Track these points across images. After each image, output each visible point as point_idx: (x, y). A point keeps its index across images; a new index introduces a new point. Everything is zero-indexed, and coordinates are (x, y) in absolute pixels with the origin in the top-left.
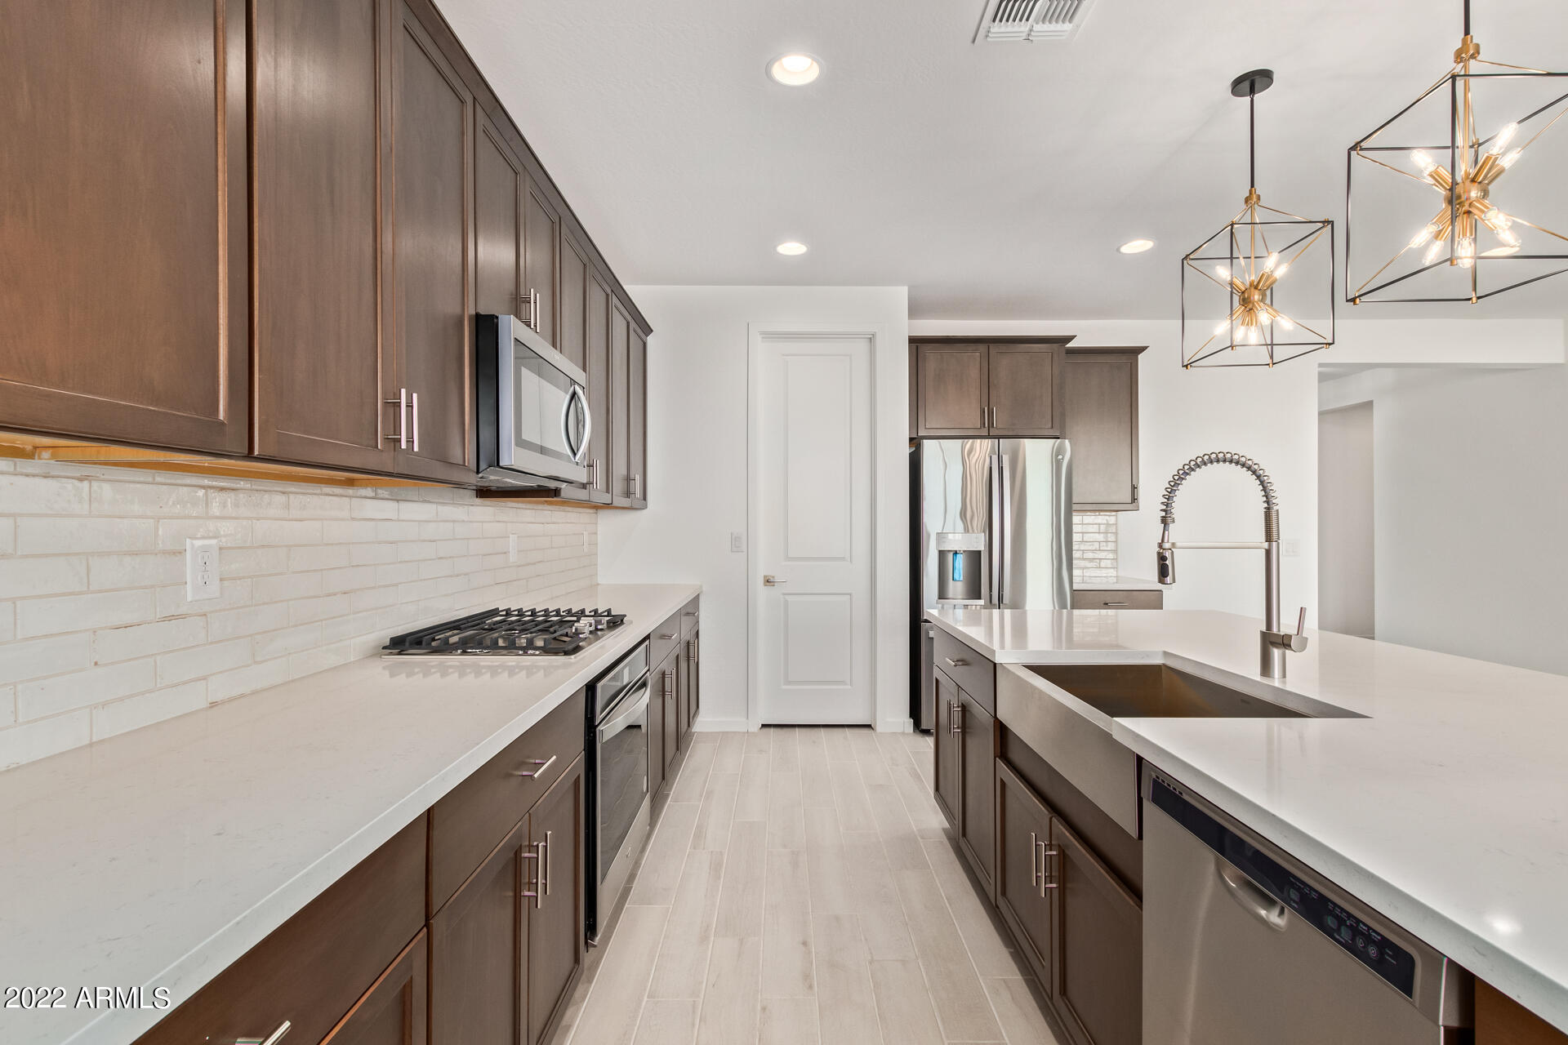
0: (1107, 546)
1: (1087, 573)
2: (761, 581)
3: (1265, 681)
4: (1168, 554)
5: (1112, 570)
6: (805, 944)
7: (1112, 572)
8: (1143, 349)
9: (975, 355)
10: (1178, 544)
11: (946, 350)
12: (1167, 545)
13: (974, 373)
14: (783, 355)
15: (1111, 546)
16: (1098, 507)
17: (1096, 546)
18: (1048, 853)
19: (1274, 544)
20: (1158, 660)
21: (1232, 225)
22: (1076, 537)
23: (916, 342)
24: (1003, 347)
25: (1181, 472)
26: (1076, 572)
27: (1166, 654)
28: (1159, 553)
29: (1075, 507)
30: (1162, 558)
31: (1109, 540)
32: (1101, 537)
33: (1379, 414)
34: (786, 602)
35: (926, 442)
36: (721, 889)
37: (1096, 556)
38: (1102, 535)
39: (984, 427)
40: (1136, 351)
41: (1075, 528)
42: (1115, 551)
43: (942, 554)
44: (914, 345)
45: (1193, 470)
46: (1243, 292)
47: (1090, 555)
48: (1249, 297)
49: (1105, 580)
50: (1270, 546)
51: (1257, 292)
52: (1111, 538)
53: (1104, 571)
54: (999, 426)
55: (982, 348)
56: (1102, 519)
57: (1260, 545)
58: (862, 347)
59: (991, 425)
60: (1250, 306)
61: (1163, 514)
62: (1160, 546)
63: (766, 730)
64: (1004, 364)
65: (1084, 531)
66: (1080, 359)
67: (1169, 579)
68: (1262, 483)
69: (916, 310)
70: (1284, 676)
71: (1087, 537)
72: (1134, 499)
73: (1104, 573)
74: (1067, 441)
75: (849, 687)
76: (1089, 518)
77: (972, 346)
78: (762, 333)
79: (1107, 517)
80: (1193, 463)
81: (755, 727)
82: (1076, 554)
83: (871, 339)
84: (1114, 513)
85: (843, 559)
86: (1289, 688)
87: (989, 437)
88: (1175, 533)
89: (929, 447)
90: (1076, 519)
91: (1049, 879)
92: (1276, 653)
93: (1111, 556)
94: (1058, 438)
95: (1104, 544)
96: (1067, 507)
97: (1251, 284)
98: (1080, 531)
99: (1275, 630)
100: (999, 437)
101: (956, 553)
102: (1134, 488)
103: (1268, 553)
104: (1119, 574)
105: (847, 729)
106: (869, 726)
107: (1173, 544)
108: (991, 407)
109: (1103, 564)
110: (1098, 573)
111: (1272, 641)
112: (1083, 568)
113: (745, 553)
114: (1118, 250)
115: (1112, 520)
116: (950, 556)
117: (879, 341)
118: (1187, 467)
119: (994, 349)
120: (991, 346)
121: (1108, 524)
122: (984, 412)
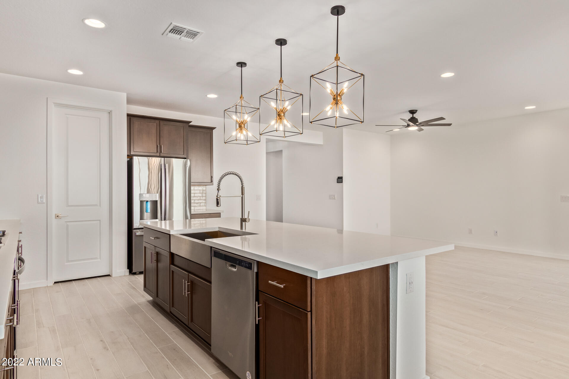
0: (203, 198)
1: (196, 208)
2: (54, 216)
3: (242, 230)
4: (219, 199)
5: (204, 207)
6: (101, 341)
7: (205, 208)
8: (215, 128)
9: (154, 124)
10: (221, 196)
11: (142, 120)
12: (219, 196)
13: (154, 131)
14: (66, 114)
15: (204, 198)
16: (200, 184)
17: (199, 198)
18: (188, 284)
19: (243, 195)
20: (217, 230)
21: (236, 105)
22: (192, 195)
23: (130, 116)
24: (165, 123)
25: (222, 177)
26: (192, 208)
27: (219, 227)
28: (217, 198)
29: (192, 184)
30: (217, 200)
31: (204, 196)
32: (200, 195)
33: (284, 154)
34: (68, 226)
35: (134, 157)
36: (58, 336)
37: (199, 202)
38: (201, 194)
39: (158, 152)
40: (212, 129)
41: (192, 192)
42: (205, 200)
43: (142, 202)
44: (129, 117)
45: (225, 176)
46: (239, 124)
47: (196, 201)
48: (241, 126)
49: (202, 210)
50: (242, 196)
51: (243, 124)
52: (204, 195)
53: (202, 207)
54: (164, 153)
55: (157, 122)
56: (201, 188)
57: (240, 196)
58: (106, 116)
59: (160, 152)
60: (241, 128)
61: (218, 188)
62: (217, 196)
63: (57, 284)
64: (166, 129)
65: (195, 192)
66: (193, 129)
67: (219, 205)
68: (241, 180)
69: (130, 101)
70: (245, 229)
71: (196, 195)
72: (212, 181)
73: (201, 208)
74: (189, 160)
75: (99, 260)
76: (196, 188)
77: (153, 121)
78: (54, 103)
79: (203, 188)
80: (225, 174)
81: (51, 284)
82: (192, 201)
83: (110, 113)
84: (205, 186)
85: (96, 205)
86: (246, 231)
87: (160, 157)
88: (221, 193)
89: (135, 159)
90: (192, 188)
91: (188, 291)
92: (244, 223)
93: (204, 202)
94: (186, 158)
95: (202, 197)
96: (189, 184)
97: (242, 122)
98: (193, 192)
99: (243, 217)
100: (164, 157)
101: (147, 201)
102: (212, 177)
103: (242, 198)
104: (207, 208)
105: (98, 278)
106: (109, 275)
107: (220, 196)
108: (161, 145)
109: (201, 204)
110: (199, 208)
111: (243, 220)
112: (194, 207)
113: (45, 205)
114: (206, 96)
115: (204, 188)
116: (145, 203)
117: (113, 114)
118: (223, 175)
119: (162, 122)
120: (161, 121)
121: (203, 190)
122: (158, 147)
